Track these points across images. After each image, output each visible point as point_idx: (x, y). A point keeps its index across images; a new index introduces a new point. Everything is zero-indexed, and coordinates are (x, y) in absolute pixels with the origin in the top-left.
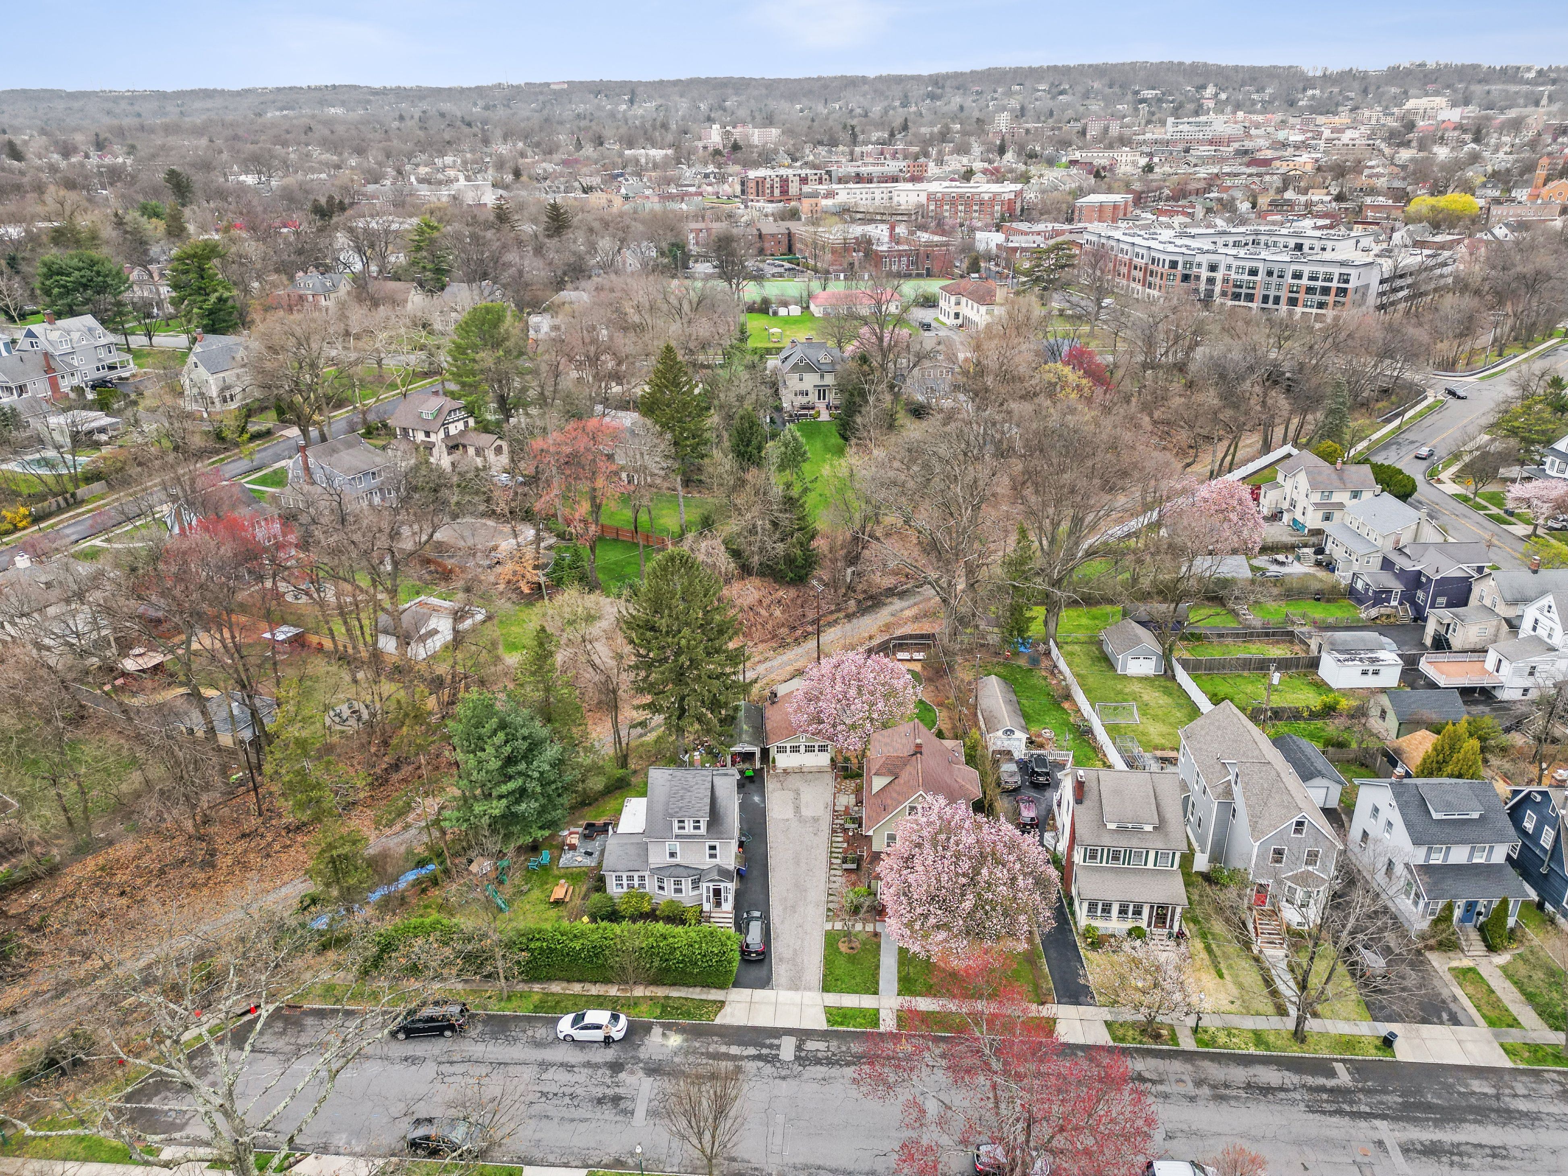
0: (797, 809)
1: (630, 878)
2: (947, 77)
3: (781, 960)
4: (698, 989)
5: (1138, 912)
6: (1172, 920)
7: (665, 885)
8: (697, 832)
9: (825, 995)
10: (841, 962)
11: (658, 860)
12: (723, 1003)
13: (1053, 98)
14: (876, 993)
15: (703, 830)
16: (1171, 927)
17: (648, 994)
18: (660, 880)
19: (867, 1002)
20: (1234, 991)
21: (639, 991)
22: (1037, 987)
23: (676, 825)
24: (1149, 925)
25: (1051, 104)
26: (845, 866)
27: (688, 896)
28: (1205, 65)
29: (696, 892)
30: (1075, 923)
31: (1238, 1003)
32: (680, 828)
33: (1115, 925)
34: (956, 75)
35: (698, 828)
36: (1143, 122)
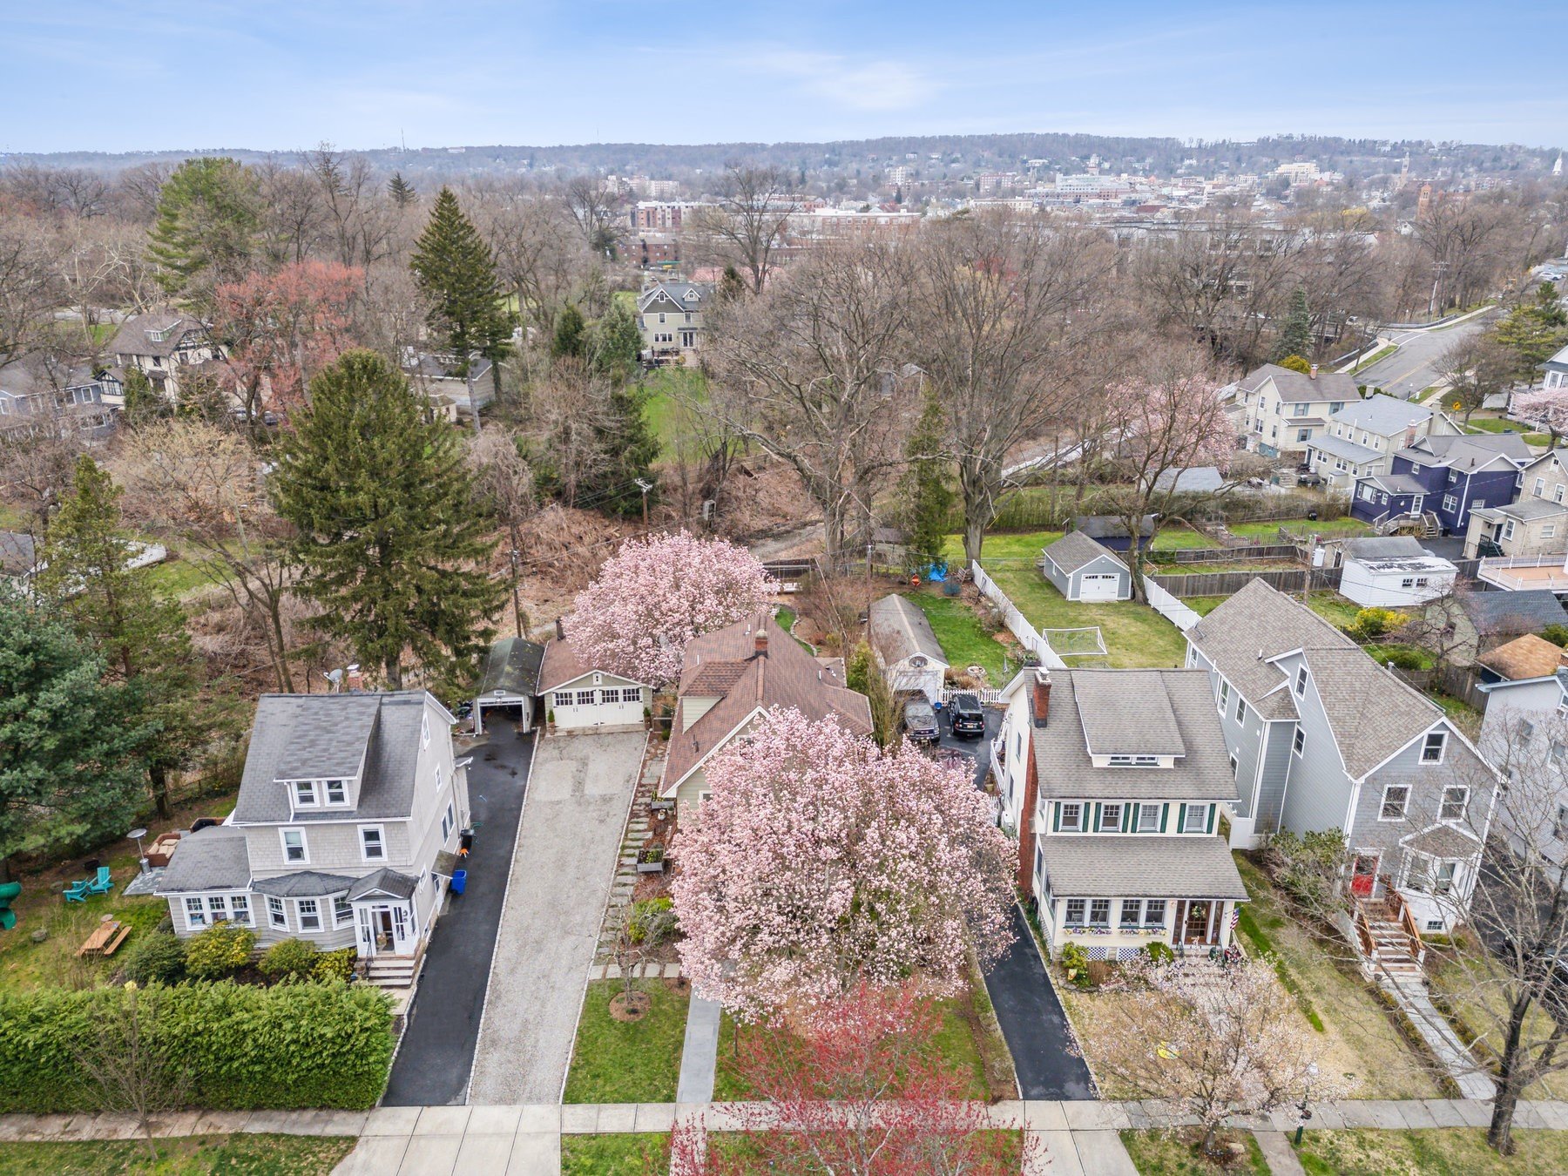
0: (579, 785)
1: (217, 903)
2: (844, 145)
3: (494, 1043)
4: (309, 1115)
5: (1155, 916)
6: (1217, 927)
7: (284, 912)
8: (337, 805)
9: (569, 1109)
10: (611, 1038)
11: (268, 865)
12: (353, 1140)
13: (946, 165)
14: (670, 1099)
15: (350, 801)
16: (1216, 940)
17: (201, 1131)
18: (275, 904)
19: (651, 1119)
20: (1349, 1054)
21: (182, 1126)
22: (983, 1067)
23: (294, 793)
24: (1176, 939)
25: (944, 170)
26: (643, 867)
27: (328, 933)
28: (1088, 136)
29: (345, 924)
30: (1044, 944)
31: (1362, 1076)
32: (305, 799)
33: (1115, 941)
34: (852, 144)
35: (337, 797)
36: (1033, 180)
